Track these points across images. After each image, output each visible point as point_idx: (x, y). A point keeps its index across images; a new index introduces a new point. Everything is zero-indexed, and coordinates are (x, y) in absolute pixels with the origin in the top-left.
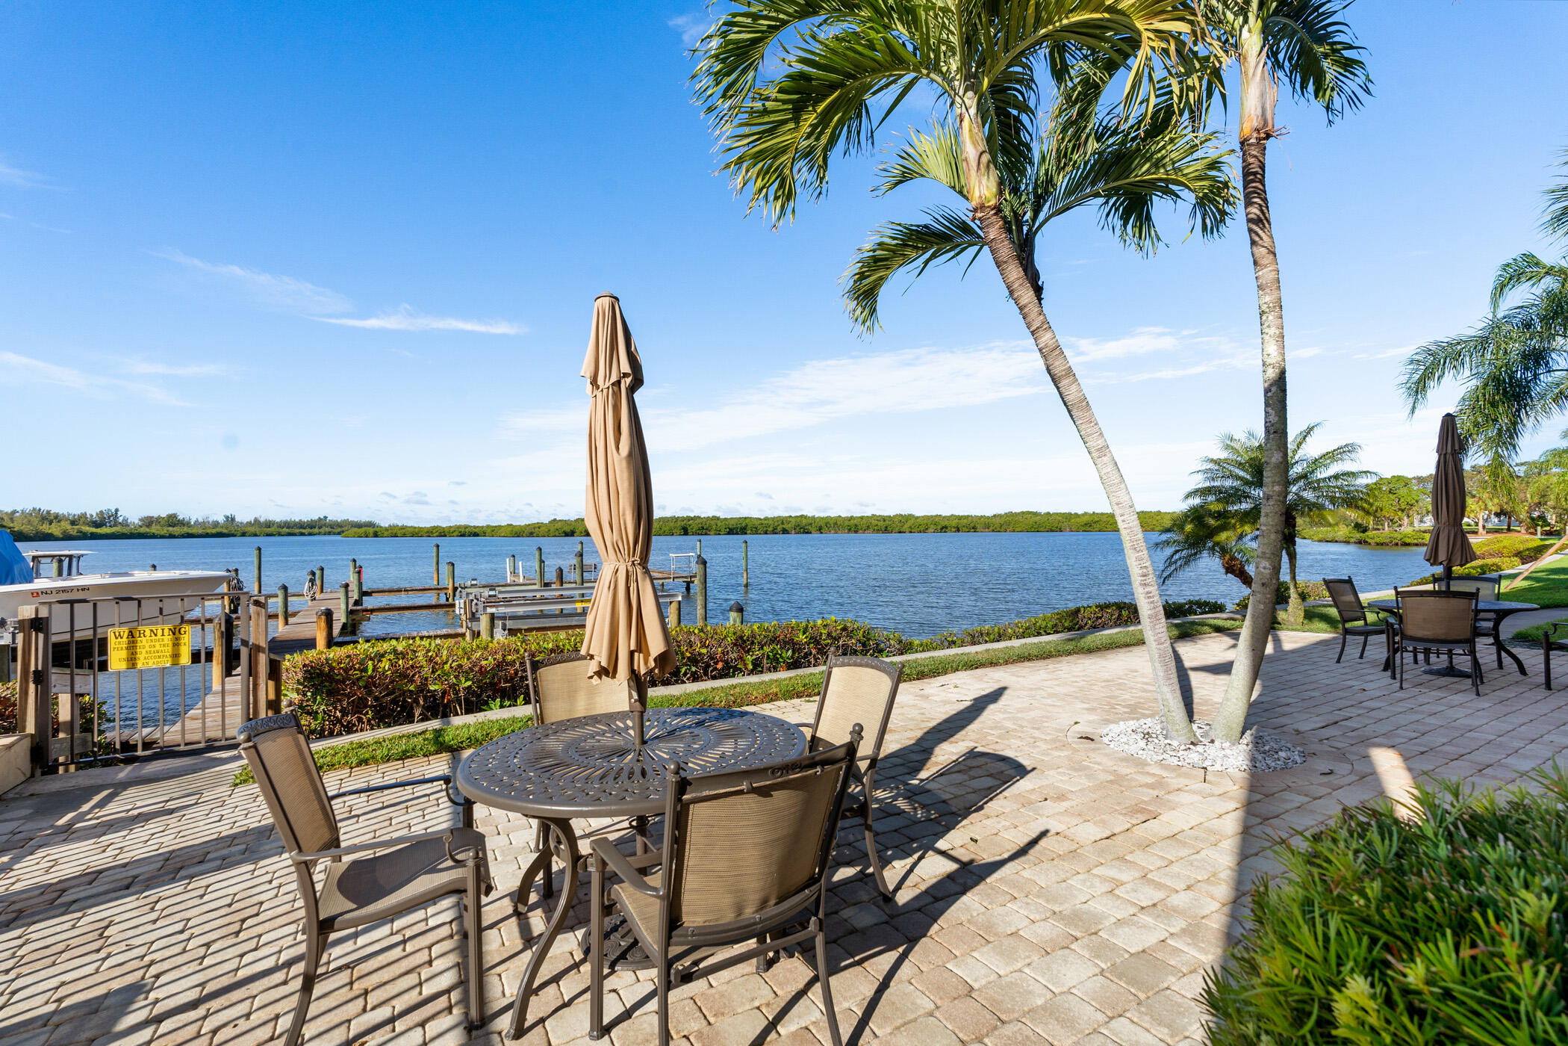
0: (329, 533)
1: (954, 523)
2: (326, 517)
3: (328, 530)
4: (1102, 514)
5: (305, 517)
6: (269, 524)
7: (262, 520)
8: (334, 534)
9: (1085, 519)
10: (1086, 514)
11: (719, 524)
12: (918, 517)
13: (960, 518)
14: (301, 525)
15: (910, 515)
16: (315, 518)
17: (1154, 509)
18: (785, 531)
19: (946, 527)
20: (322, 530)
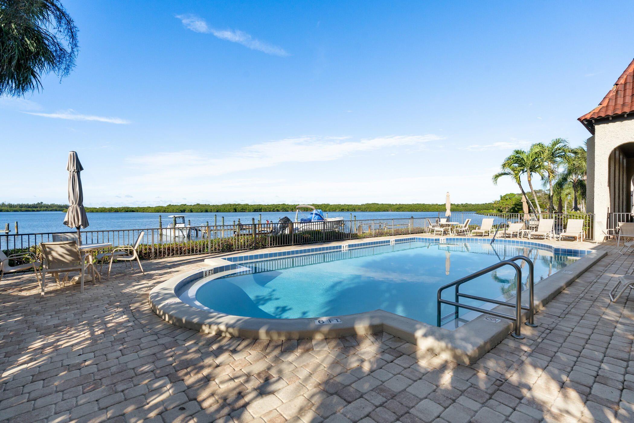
0: (46, 210)
1: (347, 207)
2: (42, 203)
3: (45, 209)
4: (403, 205)
5: (31, 203)
6: (10, 206)
7: (6, 203)
8: (49, 211)
9: (397, 206)
10: (396, 204)
11: (250, 207)
12: (332, 205)
13: (349, 205)
14: (28, 206)
15: (328, 204)
16: (36, 203)
17: (422, 203)
18: (278, 211)
19: (343, 209)
20: (42, 209)
